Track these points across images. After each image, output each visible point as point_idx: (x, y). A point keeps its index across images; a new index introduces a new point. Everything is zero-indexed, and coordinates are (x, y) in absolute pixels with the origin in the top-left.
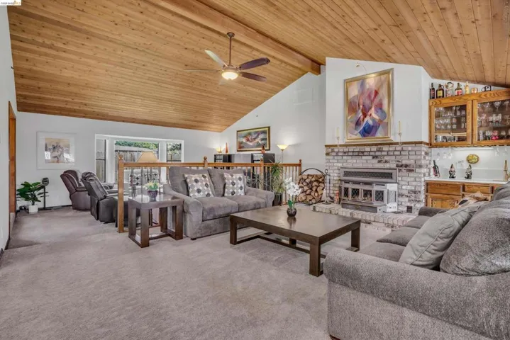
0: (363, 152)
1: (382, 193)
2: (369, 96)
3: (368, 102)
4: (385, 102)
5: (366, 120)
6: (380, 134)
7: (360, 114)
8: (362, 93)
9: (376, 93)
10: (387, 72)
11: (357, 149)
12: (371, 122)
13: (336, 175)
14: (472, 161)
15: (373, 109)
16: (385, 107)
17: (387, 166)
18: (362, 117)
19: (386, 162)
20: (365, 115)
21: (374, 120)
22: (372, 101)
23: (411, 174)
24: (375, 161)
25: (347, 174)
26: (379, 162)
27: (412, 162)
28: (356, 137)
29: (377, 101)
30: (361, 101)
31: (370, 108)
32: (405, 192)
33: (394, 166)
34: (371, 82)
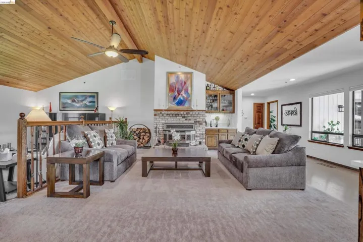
0: (178, 114)
1: (185, 135)
2: (181, 84)
3: (180, 87)
4: (189, 88)
5: (179, 96)
6: (187, 105)
7: (176, 93)
8: (177, 81)
9: (185, 83)
10: (191, 73)
11: (176, 113)
12: (182, 98)
13: (161, 127)
14: (217, 119)
15: (183, 91)
16: (189, 92)
17: (190, 122)
18: (177, 95)
19: (189, 120)
20: (179, 94)
21: (183, 97)
22: (183, 87)
23: (201, 126)
24: (184, 119)
25: (168, 127)
26: (186, 120)
27: (202, 120)
28: (174, 106)
29: (185, 87)
30: (177, 87)
31: (182, 91)
32: (198, 135)
33: (193, 122)
34: (182, 77)
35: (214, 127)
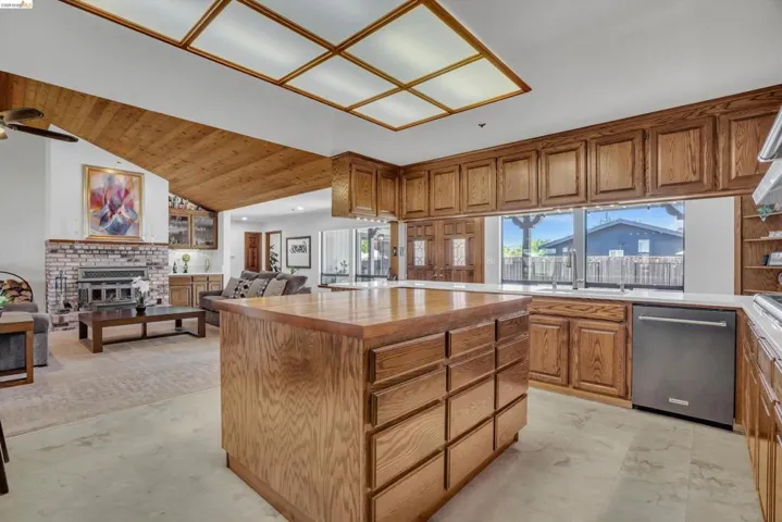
0: (113, 251)
1: (129, 290)
2: (119, 193)
3: (116, 199)
4: (136, 203)
5: (114, 217)
6: (130, 233)
7: (107, 210)
8: (110, 188)
9: (127, 192)
10: (139, 176)
11: (108, 247)
12: (120, 220)
13: (70, 277)
14: (186, 259)
15: (123, 207)
16: (136, 208)
17: (138, 264)
18: (109, 214)
19: (136, 260)
20: (113, 212)
21: (123, 218)
22: (122, 200)
23: (160, 271)
24: (124, 260)
25: (87, 274)
26: (129, 261)
27: (161, 261)
28: (102, 234)
29: (127, 200)
30: (108, 197)
31: (120, 206)
32: (155, 287)
33: (144, 264)
34: (121, 181)
35: (180, 273)
